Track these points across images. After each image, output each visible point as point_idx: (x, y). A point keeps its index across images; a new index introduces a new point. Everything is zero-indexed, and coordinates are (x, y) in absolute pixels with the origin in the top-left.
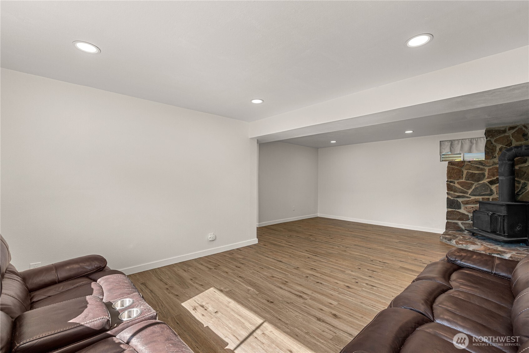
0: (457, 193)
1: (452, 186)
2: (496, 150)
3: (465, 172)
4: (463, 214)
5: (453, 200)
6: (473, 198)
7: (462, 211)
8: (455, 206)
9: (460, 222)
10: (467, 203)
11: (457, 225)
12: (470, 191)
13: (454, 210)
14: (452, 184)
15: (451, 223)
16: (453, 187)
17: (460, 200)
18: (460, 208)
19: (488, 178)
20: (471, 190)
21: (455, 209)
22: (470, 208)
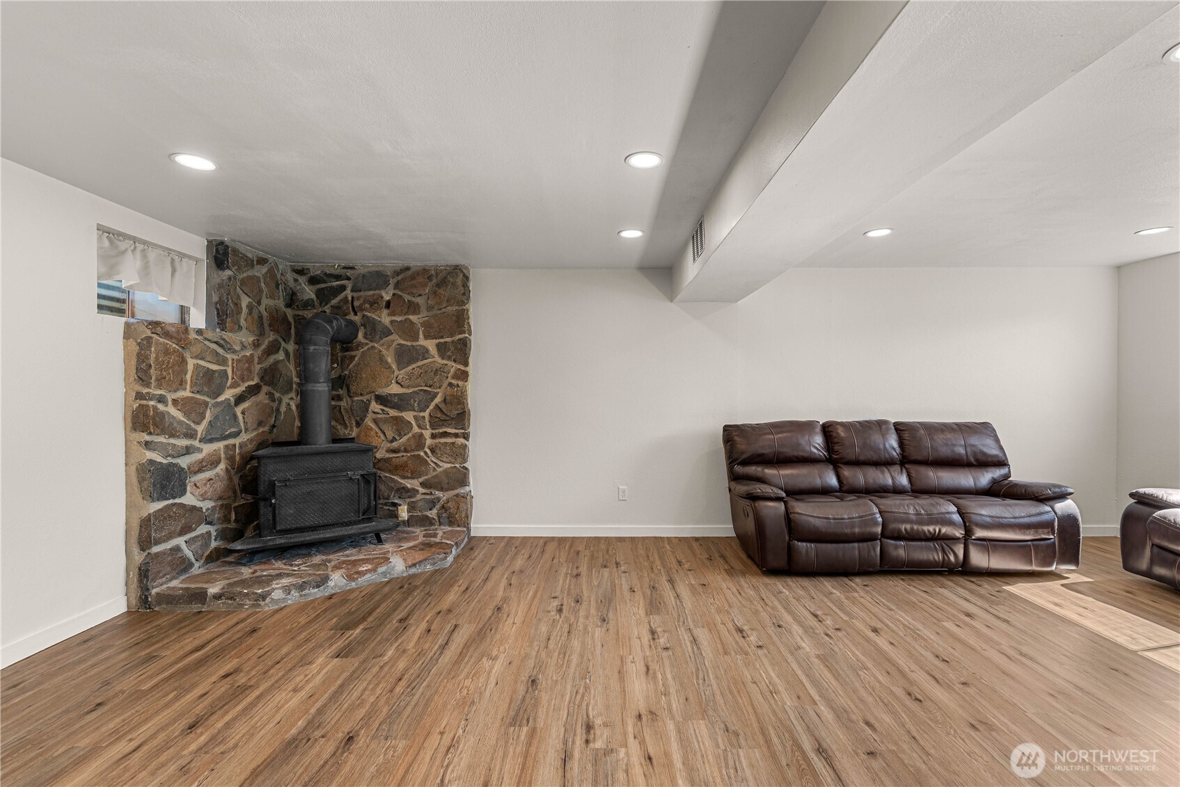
0: (178, 437)
1: (162, 415)
2: (241, 308)
3: (191, 363)
4: (193, 508)
5: (170, 464)
6: (208, 449)
7: (189, 499)
8: (172, 489)
9: (180, 541)
10: (201, 467)
11: (180, 555)
12: (201, 429)
13: (171, 501)
14: (161, 407)
15: (163, 553)
16: (167, 420)
17: (184, 462)
18: (183, 492)
19: (232, 386)
20: (205, 423)
21: (174, 498)
22: (205, 484)
